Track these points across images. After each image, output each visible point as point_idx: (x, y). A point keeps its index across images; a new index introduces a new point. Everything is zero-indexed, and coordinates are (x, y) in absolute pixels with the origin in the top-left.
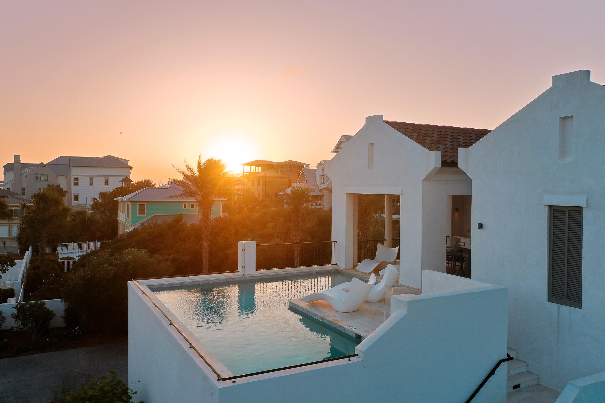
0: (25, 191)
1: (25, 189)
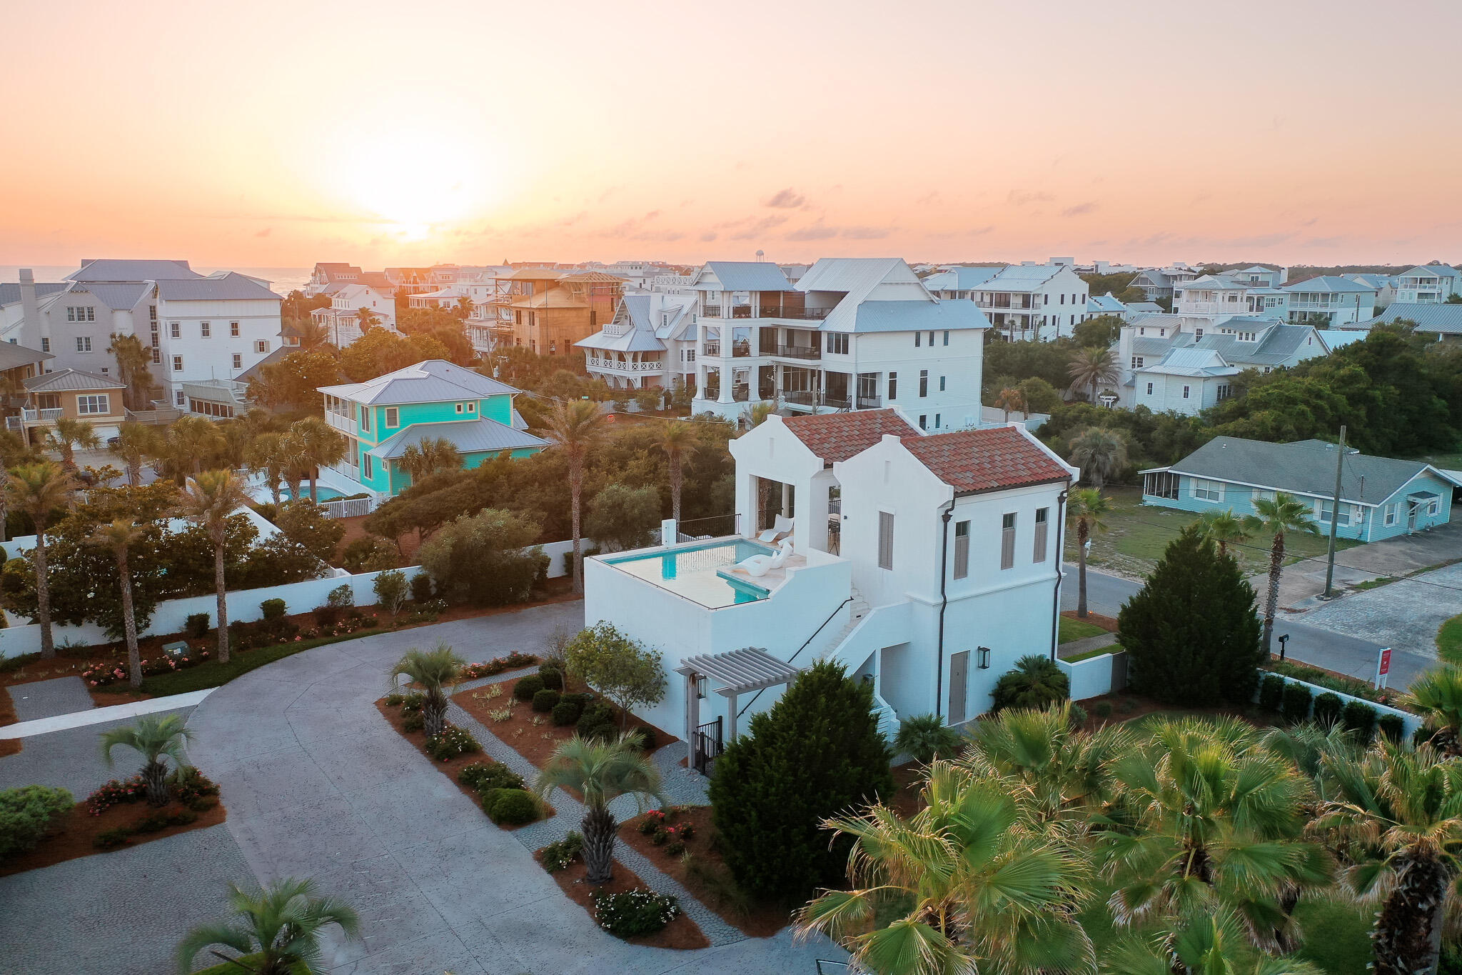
0: (47, 343)
1: (47, 339)
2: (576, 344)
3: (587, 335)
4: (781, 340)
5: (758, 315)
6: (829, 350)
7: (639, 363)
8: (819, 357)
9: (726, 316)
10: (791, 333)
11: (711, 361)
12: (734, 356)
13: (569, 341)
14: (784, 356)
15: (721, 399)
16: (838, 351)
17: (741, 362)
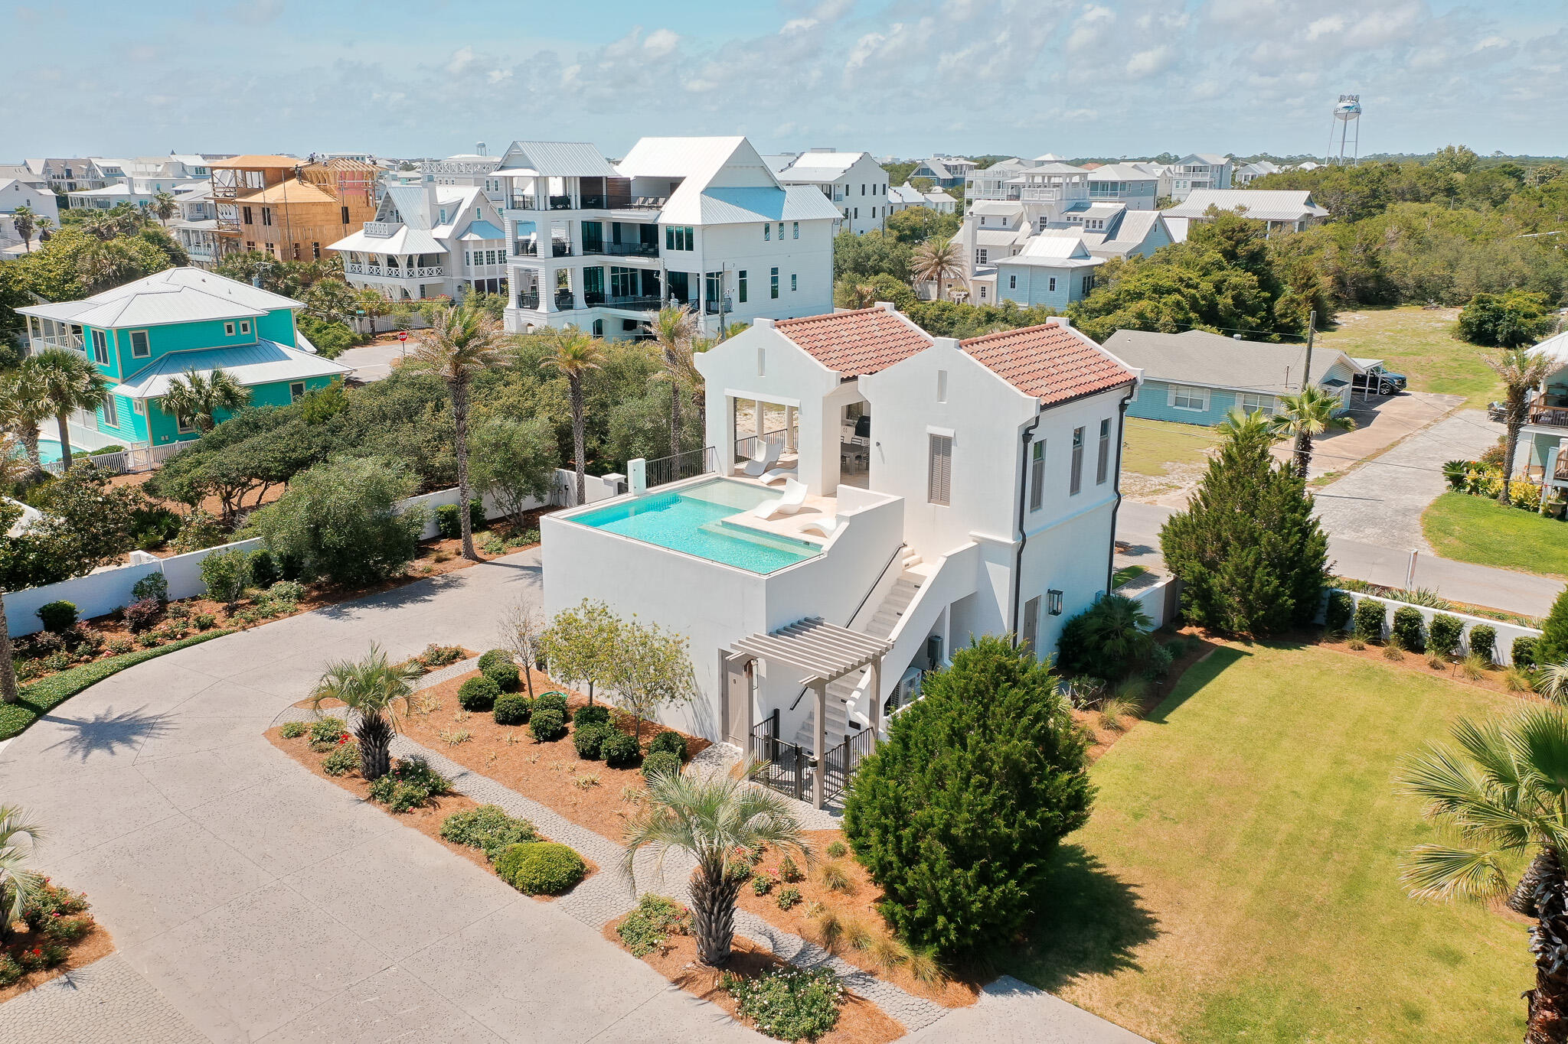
2: (329, 247)
3: (339, 237)
4: (606, 236)
5: (579, 206)
6: (670, 246)
7: (416, 268)
8: (656, 254)
9: (542, 207)
10: (617, 226)
11: (525, 262)
12: (555, 256)
13: (317, 244)
14: (613, 254)
15: (543, 308)
16: (680, 248)
17: (562, 262)
